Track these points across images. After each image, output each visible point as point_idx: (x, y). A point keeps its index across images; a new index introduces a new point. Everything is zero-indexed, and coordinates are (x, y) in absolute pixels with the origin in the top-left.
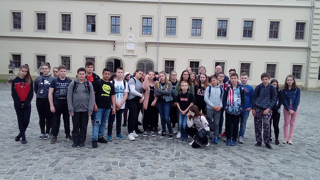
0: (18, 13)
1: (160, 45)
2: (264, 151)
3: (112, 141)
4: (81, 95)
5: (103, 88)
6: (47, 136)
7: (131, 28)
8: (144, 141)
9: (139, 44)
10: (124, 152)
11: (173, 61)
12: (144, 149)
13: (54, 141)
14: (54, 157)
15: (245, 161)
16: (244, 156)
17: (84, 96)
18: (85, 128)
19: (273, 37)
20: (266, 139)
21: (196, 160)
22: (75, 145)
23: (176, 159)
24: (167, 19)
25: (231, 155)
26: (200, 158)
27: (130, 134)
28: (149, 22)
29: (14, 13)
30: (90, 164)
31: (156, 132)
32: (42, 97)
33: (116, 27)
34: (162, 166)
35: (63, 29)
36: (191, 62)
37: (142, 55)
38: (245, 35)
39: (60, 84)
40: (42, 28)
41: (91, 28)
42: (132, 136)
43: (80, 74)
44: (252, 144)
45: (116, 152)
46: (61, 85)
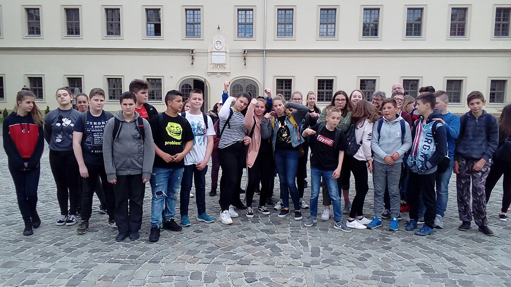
0: (35, 9)
1: (267, 55)
2: (480, 241)
3: (189, 226)
4: (129, 144)
5: (168, 131)
6: (71, 219)
7: (219, 28)
8: (250, 224)
9: (232, 54)
10: (212, 249)
11: (290, 81)
12: (250, 242)
13: (84, 228)
14: (79, 265)
15: (449, 264)
16: (445, 253)
17: (133, 145)
18: (139, 203)
19: (457, 33)
20: (478, 215)
21: (353, 265)
22: (122, 236)
23: (313, 263)
24: (278, 10)
25: (418, 252)
26: (360, 259)
27: (224, 211)
28: (248, 17)
29: (28, 10)
30: (148, 278)
31: (271, 206)
32: (60, 150)
33: (194, 26)
34: (289, 279)
35: (109, 33)
36: (319, 81)
37: (238, 71)
38: (409, 33)
39: (93, 123)
40: (74, 33)
41: (153, 30)
42: (227, 217)
43: (125, 104)
44: (452, 226)
45: (198, 249)
46: (94, 126)
